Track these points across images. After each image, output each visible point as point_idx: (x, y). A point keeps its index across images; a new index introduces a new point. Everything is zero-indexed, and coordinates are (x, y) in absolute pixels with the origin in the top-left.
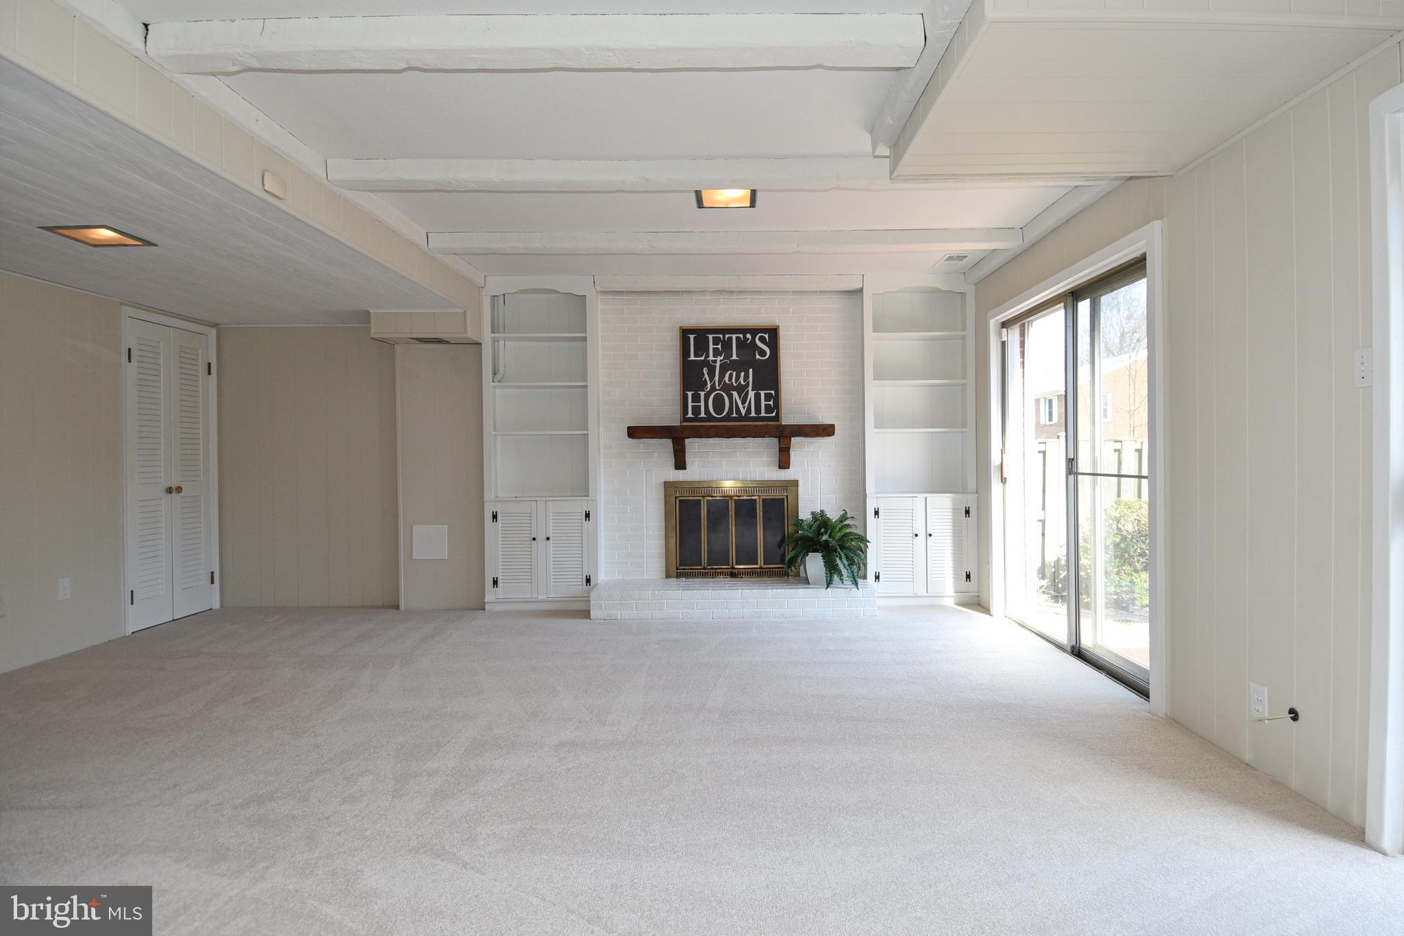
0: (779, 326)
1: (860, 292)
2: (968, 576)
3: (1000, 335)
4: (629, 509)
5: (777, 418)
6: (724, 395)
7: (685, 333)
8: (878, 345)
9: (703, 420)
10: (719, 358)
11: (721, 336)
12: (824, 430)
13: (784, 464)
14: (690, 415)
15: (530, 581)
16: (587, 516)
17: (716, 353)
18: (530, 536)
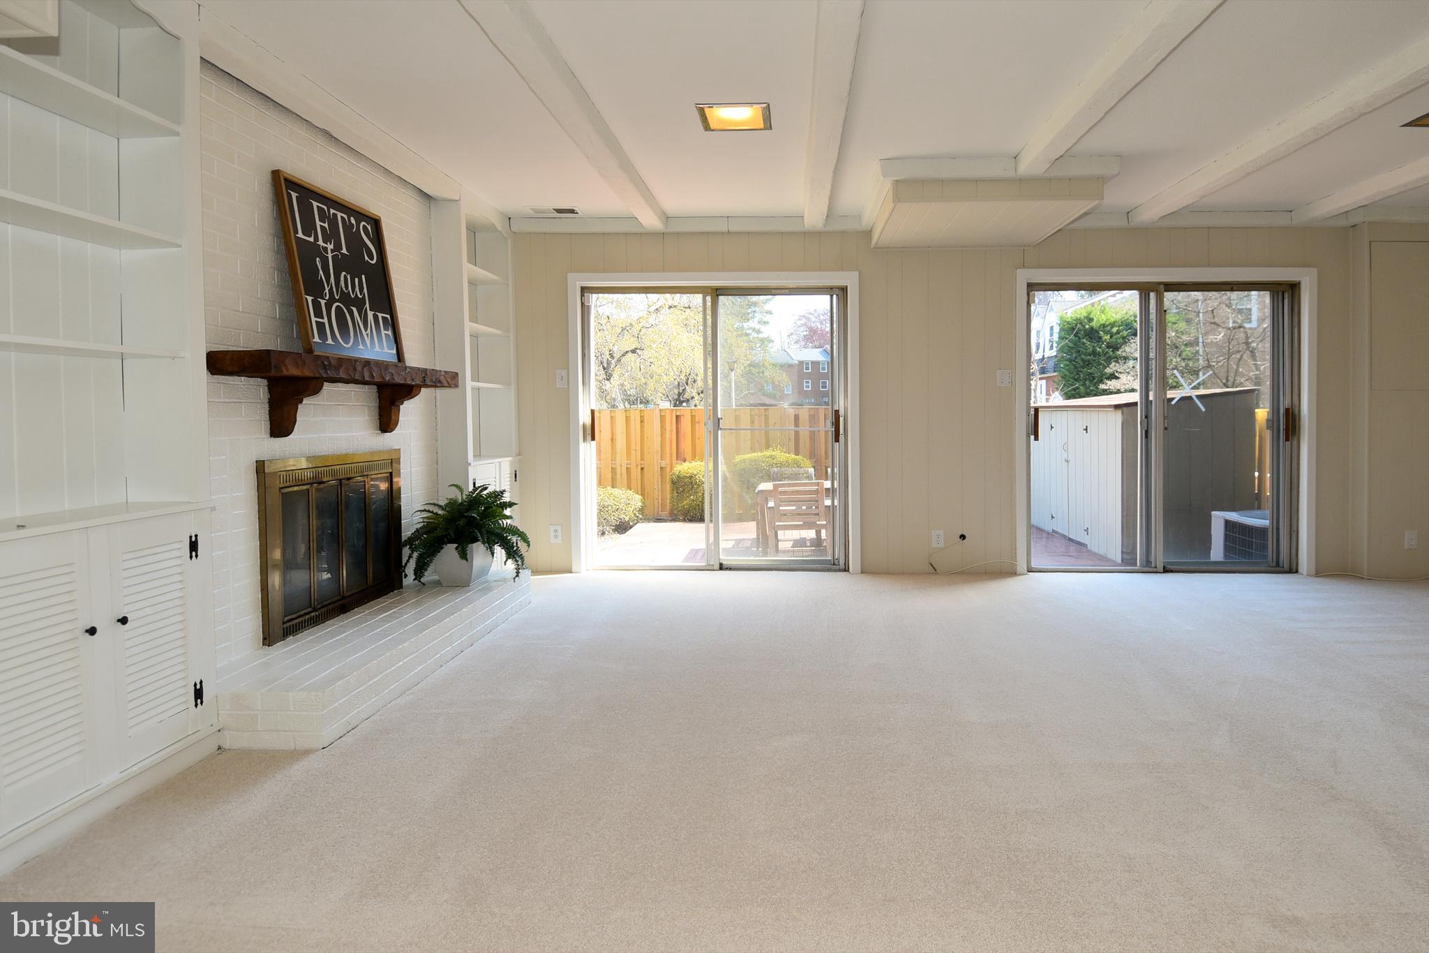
0: (381, 220)
3: (581, 298)
5: (399, 357)
6: (345, 310)
10: (328, 249)
11: (325, 208)
12: (452, 379)
13: (393, 424)
14: (317, 338)
15: (79, 748)
16: (193, 546)
17: (325, 236)
18: (73, 625)
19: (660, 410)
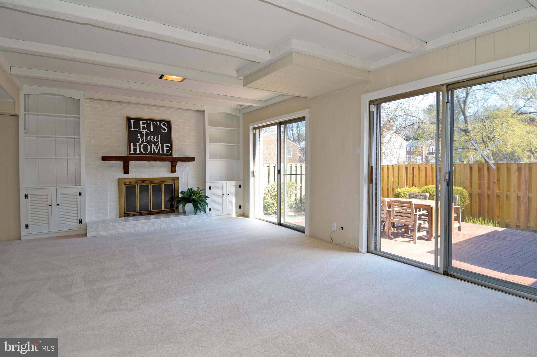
0: (171, 120)
1: (203, 112)
2: (240, 207)
3: (253, 131)
4: (100, 190)
5: (171, 154)
6: (148, 145)
7: (129, 119)
8: (210, 131)
9: (138, 154)
10: (145, 130)
11: (146, 122)
12: (191, 159)
13: (173, 171)
14: (132, 152)
15: (48, 224)
16: (80, 194)
17: (144, 128)
18: (47, 204)
19: (406, 165)
